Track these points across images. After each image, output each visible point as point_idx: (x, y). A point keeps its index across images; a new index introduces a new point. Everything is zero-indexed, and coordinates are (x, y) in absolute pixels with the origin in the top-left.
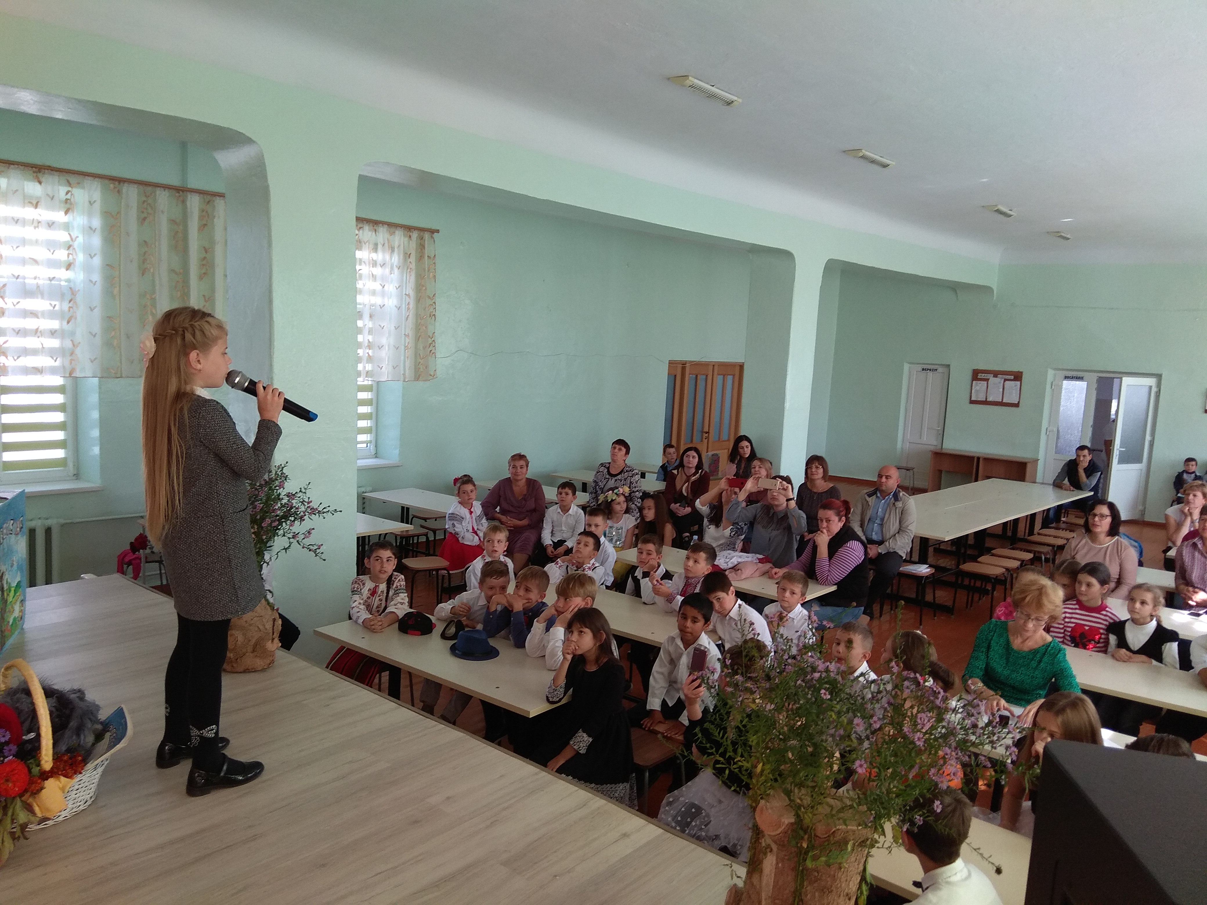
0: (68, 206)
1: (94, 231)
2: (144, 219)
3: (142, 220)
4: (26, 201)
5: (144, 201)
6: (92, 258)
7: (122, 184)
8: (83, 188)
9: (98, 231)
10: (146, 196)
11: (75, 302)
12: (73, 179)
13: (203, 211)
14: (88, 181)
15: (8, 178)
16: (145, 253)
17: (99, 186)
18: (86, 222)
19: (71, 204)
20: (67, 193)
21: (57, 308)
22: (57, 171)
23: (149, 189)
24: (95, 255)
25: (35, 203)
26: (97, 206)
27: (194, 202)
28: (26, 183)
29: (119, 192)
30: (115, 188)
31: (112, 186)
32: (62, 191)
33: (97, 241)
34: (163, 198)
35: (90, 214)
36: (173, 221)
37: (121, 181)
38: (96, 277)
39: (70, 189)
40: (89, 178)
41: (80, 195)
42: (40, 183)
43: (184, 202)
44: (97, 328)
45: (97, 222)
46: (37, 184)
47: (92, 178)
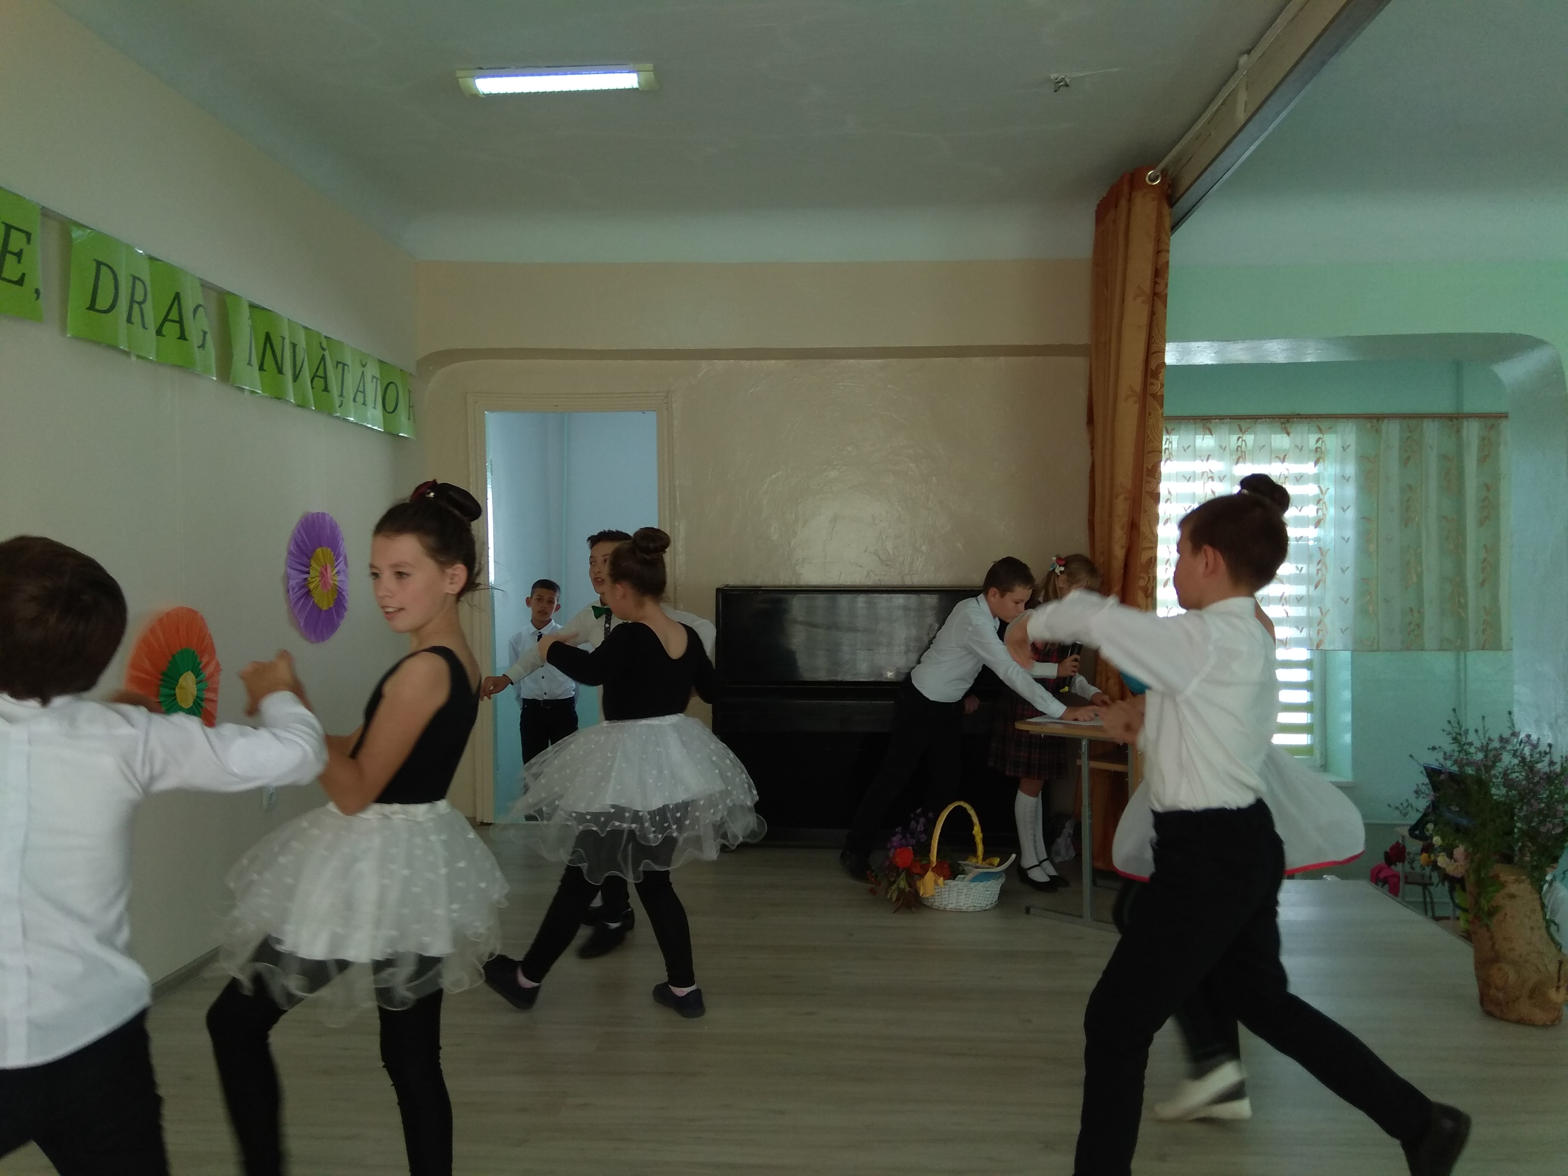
0: (1318, 455)
1: (1348, 480)
2: (1409, 458)
3: (1405, 461)
4: (1273, 456)
5: (1408, 438)
6: (1344, 511)
7: (1380, 421)
8: (1336, 432)
9: (1352, 479)
10: (1410, 431)
11: (1325, 564)
12: (1324, 425)
13: (1484, 439)
14: (1341, 425)
15: (1255, 434)
16: (1408, 501)
17: (1354, 428)
18: (1338, 471)
19: (1322, 452)
20: (1317, 441)
21: (1304, 571)
22: (1306, 418)
23: (1413, 422)
24: (1348, 508)
25: (1282, 457)
26: (1352, 450)
27: (1472, 431)
28: (1273, 436)
29: (1377, 431)
30: (1372, 427)
31: (1369, 425)
32: (1312, 440)
33: (1350, 491)
34: (1431, 431)
35: (1343, 462)
36: (1443, 457)
37: (1379, 418)
38: (1350, 533)
39: (1320, 436)
40: (1343, 420)
41: (1331, 441)
42: (1288, 434)
43: (1458, 431)
44: (1349, 592)
45: (1351, 470)
46: (1285, 435)
47: (1345, 420)
